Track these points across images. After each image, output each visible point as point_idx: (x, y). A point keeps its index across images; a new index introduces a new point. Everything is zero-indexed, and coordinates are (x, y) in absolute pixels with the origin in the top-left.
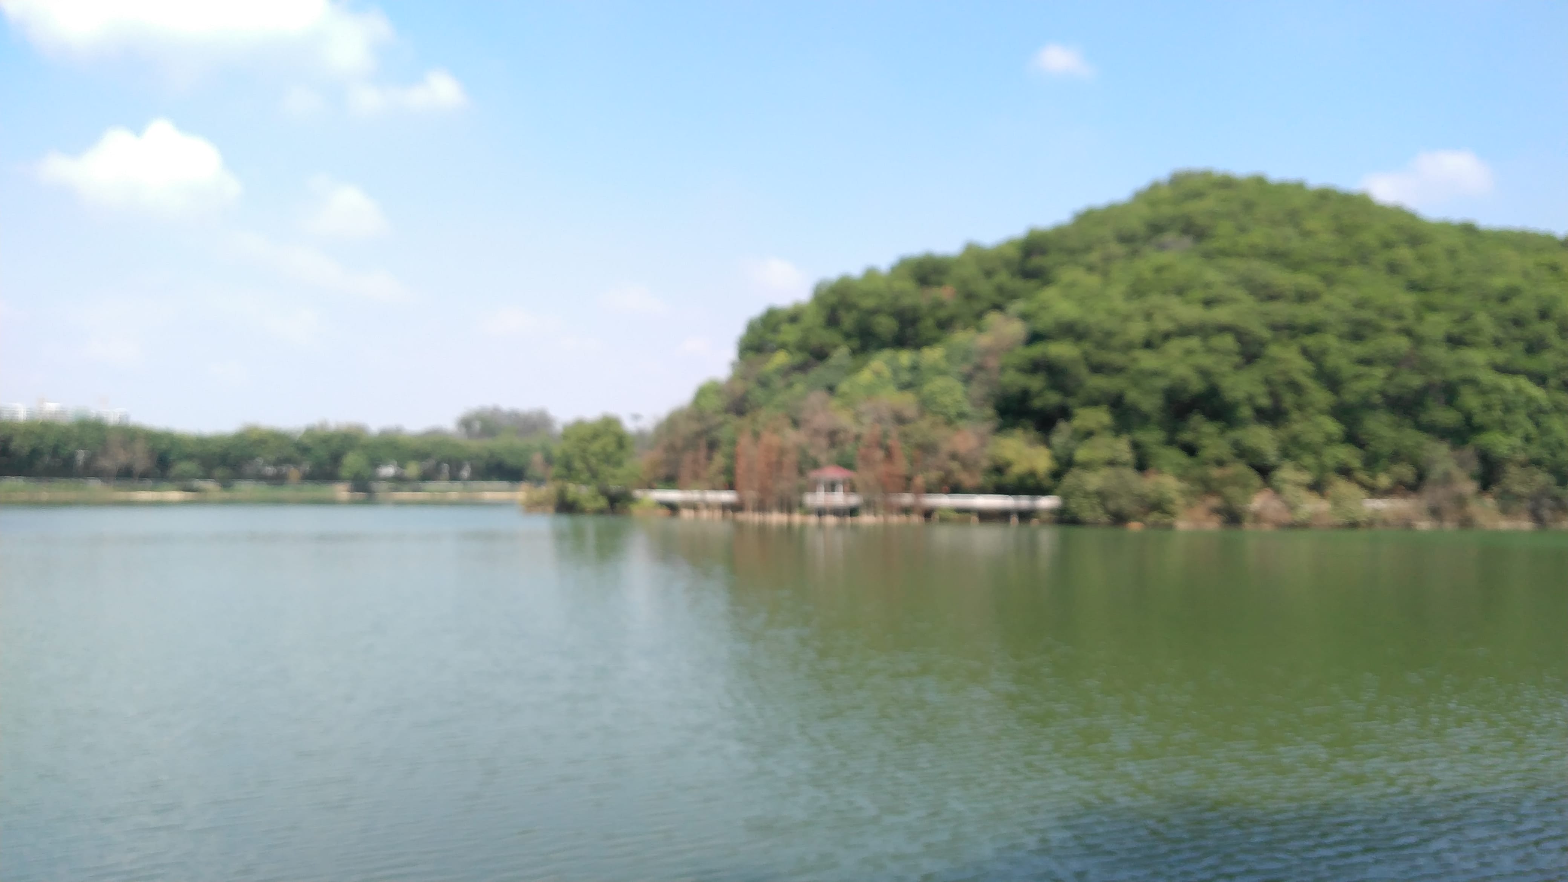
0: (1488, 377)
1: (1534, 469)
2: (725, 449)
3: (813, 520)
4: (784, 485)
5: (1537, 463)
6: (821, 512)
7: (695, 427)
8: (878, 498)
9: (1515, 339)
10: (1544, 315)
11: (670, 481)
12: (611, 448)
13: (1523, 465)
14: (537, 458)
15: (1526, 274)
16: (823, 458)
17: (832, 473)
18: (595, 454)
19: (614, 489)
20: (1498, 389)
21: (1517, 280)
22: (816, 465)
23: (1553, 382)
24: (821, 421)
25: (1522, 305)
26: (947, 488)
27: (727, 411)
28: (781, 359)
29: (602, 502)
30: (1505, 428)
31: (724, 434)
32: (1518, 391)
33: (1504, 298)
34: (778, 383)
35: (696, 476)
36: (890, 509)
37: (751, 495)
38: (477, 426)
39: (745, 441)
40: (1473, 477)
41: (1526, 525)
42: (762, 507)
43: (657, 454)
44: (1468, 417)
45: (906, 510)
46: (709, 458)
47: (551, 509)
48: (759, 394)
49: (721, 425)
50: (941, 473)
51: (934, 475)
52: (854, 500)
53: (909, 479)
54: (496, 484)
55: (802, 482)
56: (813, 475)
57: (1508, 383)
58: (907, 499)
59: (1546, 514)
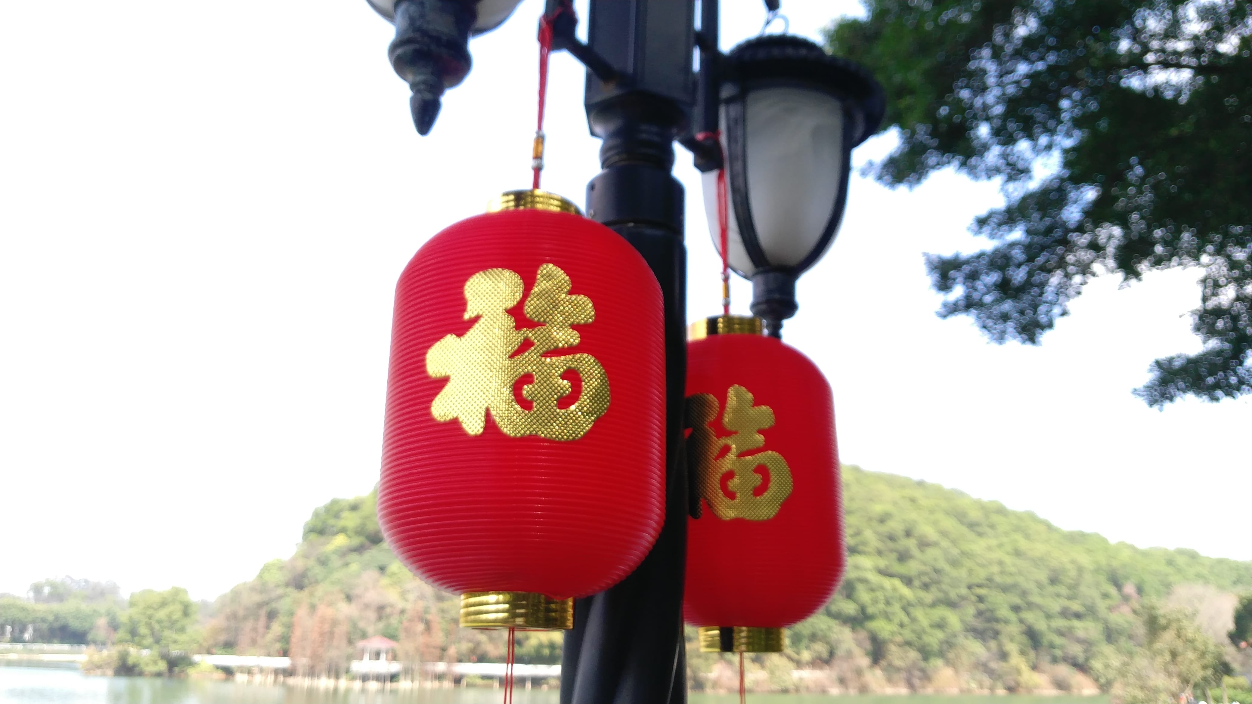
0: (874, 578)
1: (907, 648)
2: (282, 619)
3: (357, 685)
4: (333, 654)
5: (908, 644)
6: (365, 678)
7: (257, 598)
8: (416, 666)
9: (892, 551)
10: (908, 534)
11: (229, 646)
12: (177, 615)
13: (900, 645)
14: (102, 622)
15: (895, 503)
16: (370, 630)
17: (377, 643)
18: (159, 622)
19: (174, 654)
20: (882, 588)
21: (889, 508)
22: (364, 635)
23: (917, 583)
24: (372, 596)
25: (895, 526)
26: (475, 658)
27: (287, 585)
28: (340, 541)
29: (162, 666)
30: (887, 617)
31: (283, 605)
32: (895, 589)
33: (883, 519)
34: (336, 562)
35: (254, 642)
36: (425, 675)
37: (303, 662)
38: (47, 590)
39: (302, 612)
40: (867, 654)
41: (903, 691)
42: (312, 672)
43: (219, 622)
44: (863, 609)
45: (440, 677)
46: (268, 627)
47: (110, 672)
48: (318, 570)
49: (280, 597)
50: (471, 645)
51: (465, 646)
52: (395, 667)
53: (444, 649)
54: (57, 646)
55: (350, 650)
56: (360, 644)
57: (887, 583)
58: (441, 667)
59: (916, 682)
